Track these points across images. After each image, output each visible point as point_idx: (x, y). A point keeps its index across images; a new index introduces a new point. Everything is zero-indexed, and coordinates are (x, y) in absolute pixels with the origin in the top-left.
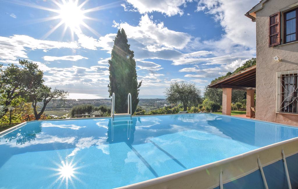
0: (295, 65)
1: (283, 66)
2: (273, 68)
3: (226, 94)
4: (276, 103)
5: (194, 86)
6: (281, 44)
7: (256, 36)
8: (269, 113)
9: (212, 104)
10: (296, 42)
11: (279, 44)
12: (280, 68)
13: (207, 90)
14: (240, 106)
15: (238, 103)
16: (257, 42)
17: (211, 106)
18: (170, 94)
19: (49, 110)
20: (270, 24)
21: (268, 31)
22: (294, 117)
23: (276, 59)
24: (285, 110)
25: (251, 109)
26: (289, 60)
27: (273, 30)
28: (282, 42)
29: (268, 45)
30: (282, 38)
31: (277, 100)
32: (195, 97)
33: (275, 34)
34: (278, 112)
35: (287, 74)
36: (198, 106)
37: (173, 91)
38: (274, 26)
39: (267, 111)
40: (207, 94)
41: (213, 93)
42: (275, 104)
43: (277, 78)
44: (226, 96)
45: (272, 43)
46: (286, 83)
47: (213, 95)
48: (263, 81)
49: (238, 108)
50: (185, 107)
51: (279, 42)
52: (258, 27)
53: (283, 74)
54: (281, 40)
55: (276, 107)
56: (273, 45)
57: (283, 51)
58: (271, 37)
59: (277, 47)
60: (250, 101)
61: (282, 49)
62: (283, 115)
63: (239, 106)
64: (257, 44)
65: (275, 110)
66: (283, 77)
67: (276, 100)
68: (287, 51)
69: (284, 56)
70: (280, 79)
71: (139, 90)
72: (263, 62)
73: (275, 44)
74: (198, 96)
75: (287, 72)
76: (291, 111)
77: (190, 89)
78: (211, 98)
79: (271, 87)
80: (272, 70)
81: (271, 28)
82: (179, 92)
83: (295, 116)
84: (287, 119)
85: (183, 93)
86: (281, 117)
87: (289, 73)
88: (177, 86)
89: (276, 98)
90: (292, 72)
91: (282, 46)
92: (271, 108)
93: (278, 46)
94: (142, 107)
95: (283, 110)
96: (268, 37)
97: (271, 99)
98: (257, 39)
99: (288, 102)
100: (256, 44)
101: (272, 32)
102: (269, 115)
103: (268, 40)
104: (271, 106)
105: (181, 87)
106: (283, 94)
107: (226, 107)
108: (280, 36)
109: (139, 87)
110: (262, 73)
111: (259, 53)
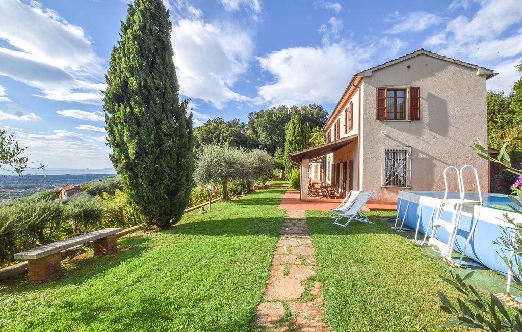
1: (387, 141)
2: (379, 142)
4: (381, 177)
6: (387, 119)
8: (375, 188)
10: (395, 120)
12: (385, 143)
20: (378, 96)
21: (375, 103)
23: (383, 133)
24: (389, 184)
27: (380, 104)
29: (375, 117)
33: (383, 108)
34: (384, 186)
38: (381, 99)
39: (374, 186)
42: (381, 179)
43: (382, 152)
44: (307, 170)
45: (380, 116)
46: (390, 157)
48: (369, 154)
51: (386, 117)
52: (365, 94)
53: (386, 149)
55: (380, 181)
56: (380, 118)
57: (387, 126)
58: (378, 110)
59: (382, 121)
62: (387, 189)
65: (381, 185)
66: (387, 152)
67: (381, 174)
68: (390, 127)
69: (388, 132)
70: (385, 152)
72: (369, 133)
73: (382, 118)
76: (393, 185)
79: (376, 161)
80: (378, 144)
81: (378, 100)
83: (396, 189)
84: (390, 192)
87: (390, 148)
89: (381, 172)
90: (393, 148)
92: (377, 182)
93: (385, 121)
95: (387, 184)
96: (375, 109)
97: (378, 173)
99: (391, 176)
103: (374, 111)
104: (377, 180)
110: (369, 145)
111: (366, 124)
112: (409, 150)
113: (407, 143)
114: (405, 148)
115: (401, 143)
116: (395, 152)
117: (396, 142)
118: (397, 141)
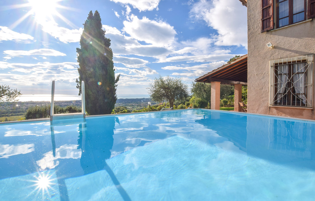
0: (289, 52)
1: (276, 54)
2: (266, 56)
3: (215, 89)
4: (268, 95)
5: (180, 81)
6: (274, 28)
7: (248, 21)
8: (261, 107)
9: (199, 101)
10: (290, 25)
11: (272, 28)
12: (273, 56)
13: (194, 86)
14: (227, 102)
15: (225, 99)
16: (248, 27)
17: (198, 103)
18: (155, 91)
19: (15, 115)
20: (263, 7)
21: (261, 14)
22: (288, 111)
23: (269, 45)
24: (279, 103)
25: (239, 104)
26: (283, 47)
27: (266, 13)
28: (275, 27)
29: (260, 30)
30: (275, 22)
31: (270, 92)
32: (181, 94)
33: (268, 17)
34: (271, 106)
35: (280, 62)
36: (186, 104)
37: (157, 87)
38: (266, 8)
39: (260, 105)
40: (194, 91)
41: (200, 89)
42: (268, 97)
43: (270, 67)
44: (215, 90)
45: (265, 28)
46: (279, 72)
47: (201, 91)
48: (255, 71)
49: (225, 104)
50: (172, 105)
51: (272, 27)
52: (249, 10)
53: (276, 62)
54: (274, 24)
55: (268, 100)
56: (266, 29)
57: (276, 37)
58: (263, 21)
59: (270, 33)
60: (238, 95)
61: (275, 35)
62: (277, 108)
63: (225, 102)
64: (249, 30)
65: (268, 104)
66: (276, 66)
67: (268, 92)
68: (280, 37)
69: (278, 42)
70: (273, 68)
71: (117, 86)
72: (254, 49)
73: (268, 29)
74: (185, 92)
75: (281, 60)
76: (284, 104)
77: (176, 84)
78: (199, 95)
79: (263, 78)
80: (264, 59)
81: (263, 10)
82: (165, 88)
83: (289, 109)
84: (281, 113)
85: (168, 88)
86: (274, 111)
87: (282, 61)
88: (162, 81)
89: (269, 90)
90: (286, 60)
91: (275, 31)
92: (263, 101)
93: (271, 31)
94: (127, 107)
95: (276, 103)
96: (261, 22)
97: (264, 91)
98: (248, 23)
99: (281, 94)
100: (247, 29)
101: (265, 15)
102: (262, 109)
103: (260, 25)
104: (263, 99)
105: (166, 83)
106: (276, 85)
107: (215, 102)
108: (273, 19)
109: (116, 82)
110: (254, 62)
111: (251, 40)
112: (310, 59)
113: (306, 51)
114: (302, 58)
115: (296, 52)
116: (291, 65)
117: (288, 53)
118: (290, 51)
